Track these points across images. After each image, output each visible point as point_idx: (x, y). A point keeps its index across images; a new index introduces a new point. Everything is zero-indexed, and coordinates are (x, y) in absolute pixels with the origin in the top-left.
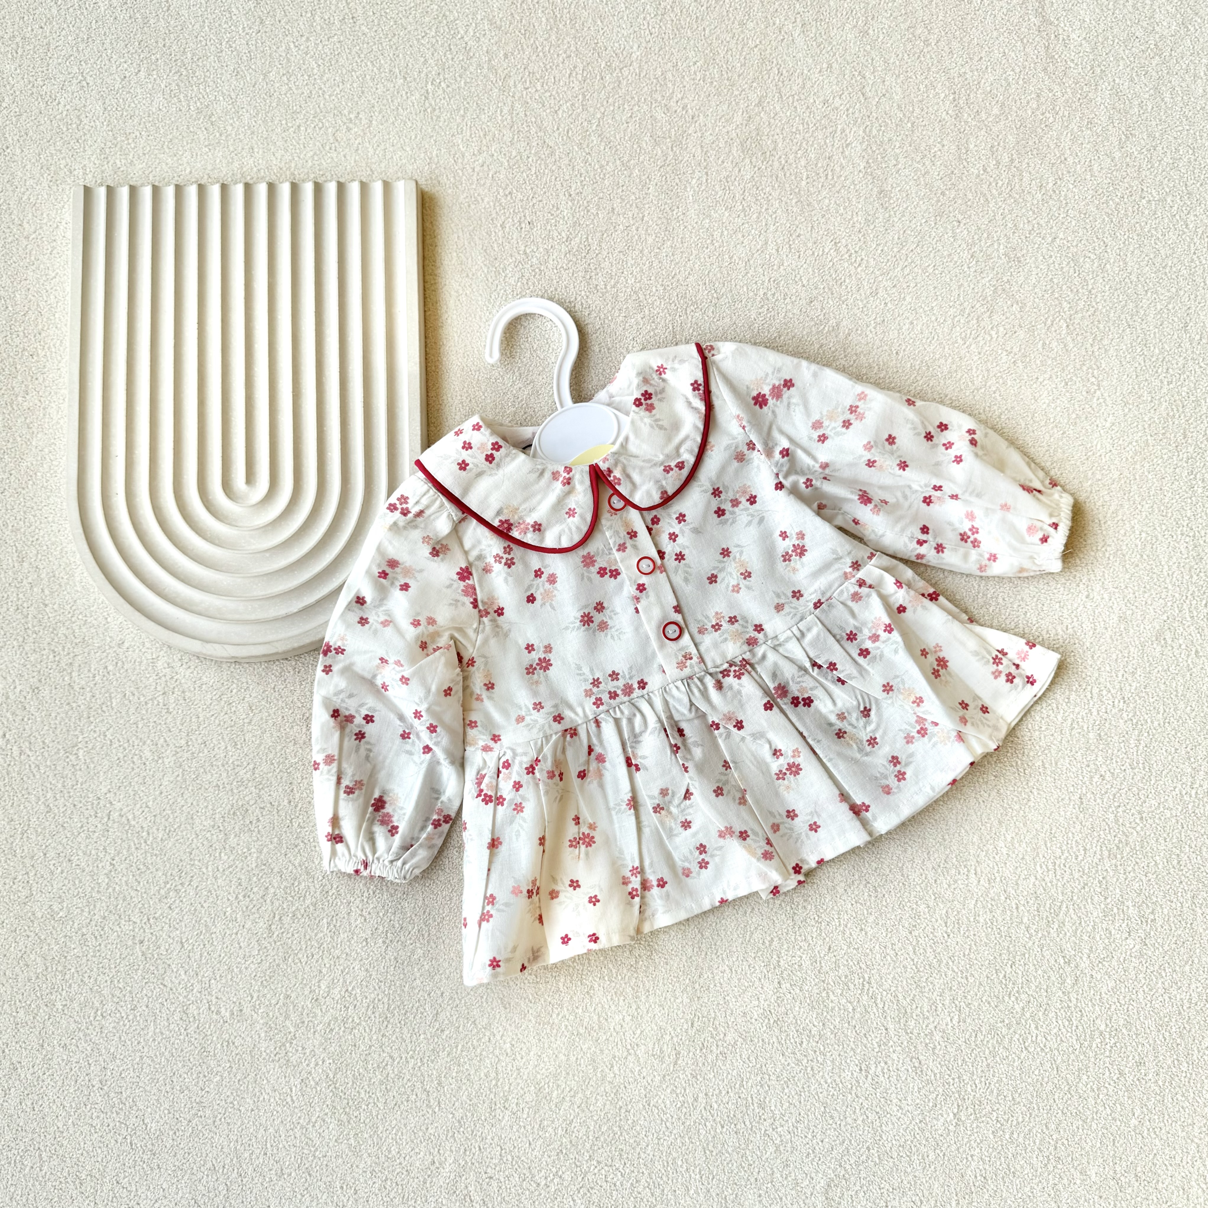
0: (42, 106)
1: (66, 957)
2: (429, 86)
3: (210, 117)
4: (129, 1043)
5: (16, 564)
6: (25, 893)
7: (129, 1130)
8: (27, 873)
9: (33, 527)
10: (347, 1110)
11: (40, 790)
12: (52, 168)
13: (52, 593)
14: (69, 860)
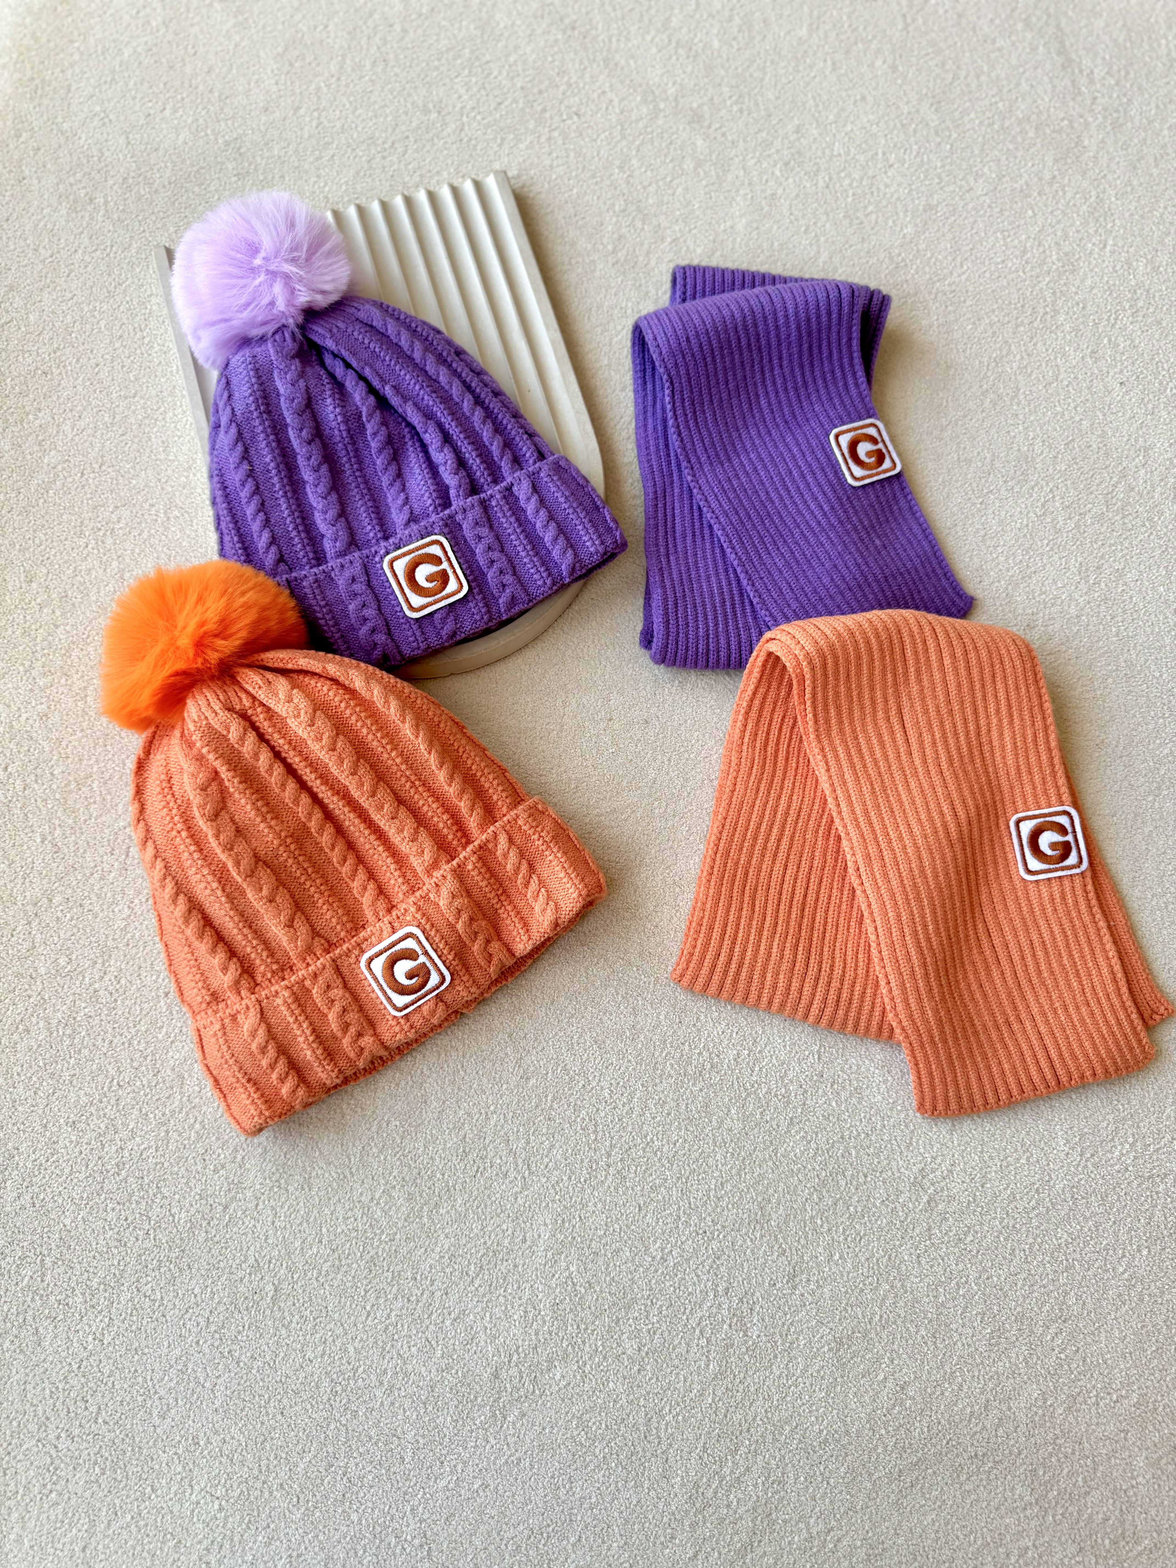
0: (62, 141)
1: (74, 1018)
2: (465, 119)
3: (239, 149)
4: (152, 1116)
5: (23, 585)
6: (26, 945)
7: (152, 1222)
8: (29, 923)
9: (43, 547)
10: (419, 1181)
11: (47, 827)
12: (71, 197)
13: (63, 614)
14: (81, 905)
